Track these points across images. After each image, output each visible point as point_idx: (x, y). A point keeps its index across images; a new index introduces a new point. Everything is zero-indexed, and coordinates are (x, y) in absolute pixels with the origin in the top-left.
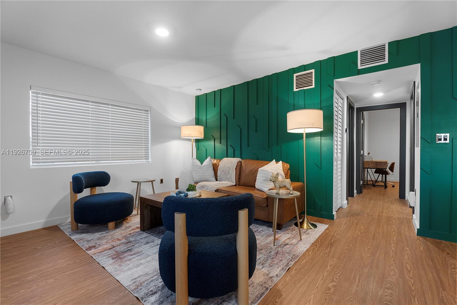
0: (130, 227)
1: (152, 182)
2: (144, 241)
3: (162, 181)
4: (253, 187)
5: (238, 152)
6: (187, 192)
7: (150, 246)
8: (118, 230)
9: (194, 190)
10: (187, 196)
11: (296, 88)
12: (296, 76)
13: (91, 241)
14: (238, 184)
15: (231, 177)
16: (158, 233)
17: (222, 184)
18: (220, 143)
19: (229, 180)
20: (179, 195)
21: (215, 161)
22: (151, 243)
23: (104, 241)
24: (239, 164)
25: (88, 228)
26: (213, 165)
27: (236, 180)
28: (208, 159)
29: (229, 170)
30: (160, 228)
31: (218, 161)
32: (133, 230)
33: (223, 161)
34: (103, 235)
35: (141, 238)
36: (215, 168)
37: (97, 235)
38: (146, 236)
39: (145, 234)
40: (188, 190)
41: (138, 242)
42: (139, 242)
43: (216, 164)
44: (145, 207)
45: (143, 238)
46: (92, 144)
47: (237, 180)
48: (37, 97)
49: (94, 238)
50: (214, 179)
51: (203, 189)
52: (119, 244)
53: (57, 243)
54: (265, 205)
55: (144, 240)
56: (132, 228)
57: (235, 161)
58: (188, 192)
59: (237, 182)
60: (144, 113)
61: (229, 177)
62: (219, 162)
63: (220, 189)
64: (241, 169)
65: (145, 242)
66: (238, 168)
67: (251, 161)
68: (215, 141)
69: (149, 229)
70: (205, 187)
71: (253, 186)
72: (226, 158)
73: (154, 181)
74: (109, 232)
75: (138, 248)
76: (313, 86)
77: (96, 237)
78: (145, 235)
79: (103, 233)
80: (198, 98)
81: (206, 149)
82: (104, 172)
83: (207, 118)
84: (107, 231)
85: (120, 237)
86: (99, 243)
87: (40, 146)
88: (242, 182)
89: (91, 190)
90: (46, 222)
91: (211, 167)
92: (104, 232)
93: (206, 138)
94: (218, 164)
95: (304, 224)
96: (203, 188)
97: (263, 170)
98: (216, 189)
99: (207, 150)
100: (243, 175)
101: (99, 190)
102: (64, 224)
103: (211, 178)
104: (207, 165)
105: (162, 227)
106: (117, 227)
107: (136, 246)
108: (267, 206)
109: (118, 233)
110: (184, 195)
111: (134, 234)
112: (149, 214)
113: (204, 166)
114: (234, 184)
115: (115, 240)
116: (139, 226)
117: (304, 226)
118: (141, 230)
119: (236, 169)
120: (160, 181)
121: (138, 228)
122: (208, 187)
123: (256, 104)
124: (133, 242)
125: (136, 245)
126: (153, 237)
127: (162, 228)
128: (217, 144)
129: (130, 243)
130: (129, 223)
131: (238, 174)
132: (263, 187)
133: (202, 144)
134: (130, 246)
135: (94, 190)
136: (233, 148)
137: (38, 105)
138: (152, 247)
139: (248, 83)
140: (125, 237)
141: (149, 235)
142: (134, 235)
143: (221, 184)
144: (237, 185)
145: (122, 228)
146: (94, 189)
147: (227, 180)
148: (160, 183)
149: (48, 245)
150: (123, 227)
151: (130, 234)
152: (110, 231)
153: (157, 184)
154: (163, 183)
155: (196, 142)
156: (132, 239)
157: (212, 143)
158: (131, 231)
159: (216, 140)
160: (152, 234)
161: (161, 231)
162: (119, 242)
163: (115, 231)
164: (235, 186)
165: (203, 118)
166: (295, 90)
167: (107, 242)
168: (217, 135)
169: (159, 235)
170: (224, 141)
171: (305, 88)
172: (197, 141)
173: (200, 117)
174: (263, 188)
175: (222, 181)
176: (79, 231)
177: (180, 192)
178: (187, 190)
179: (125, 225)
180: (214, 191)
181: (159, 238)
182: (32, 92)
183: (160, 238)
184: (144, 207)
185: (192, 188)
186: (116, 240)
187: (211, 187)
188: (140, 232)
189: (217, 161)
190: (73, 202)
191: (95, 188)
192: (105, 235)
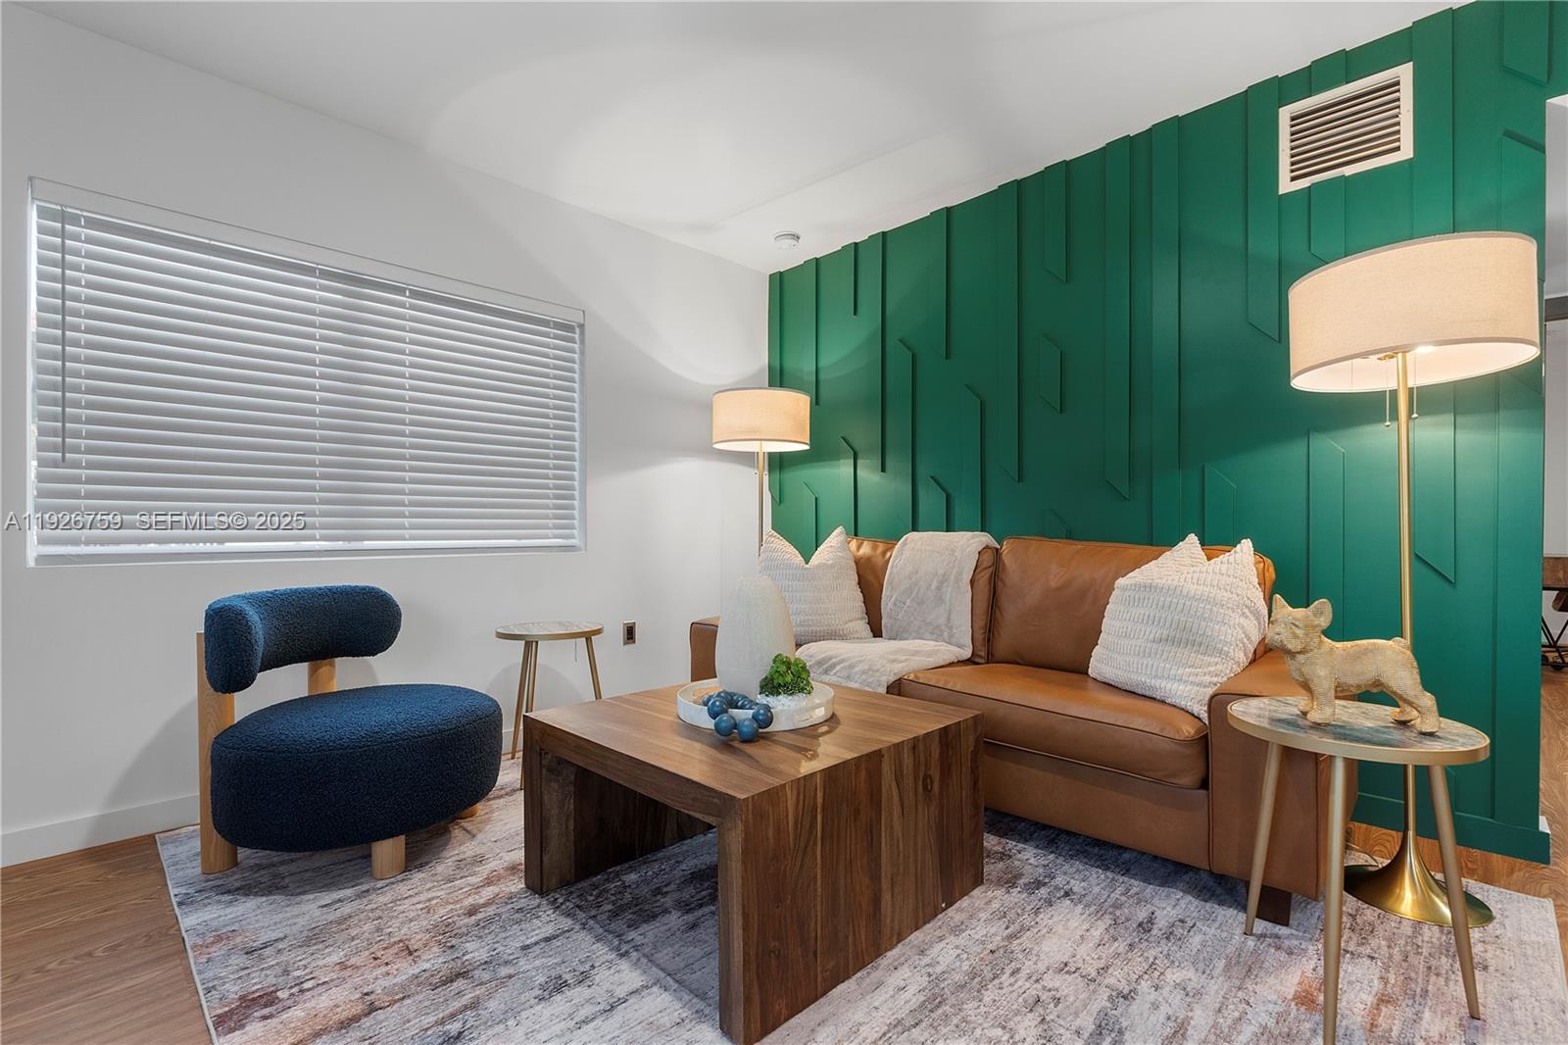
0: (480, 860)
1: (588, 636)
2: (536, 969)
3: (630, 633)
4: (1081, 673)
5: (967, 507)
6: (762, 699)
7: (571, 1016)
8: (417, 877)
9: (802, 690)
10: (769, 721)
11: (1293, 179)
12: (1293, 119)
13: (267, 952)
14: (983, 654)
15: (949, 619)
16: (615, 915)
17: (916, 653)
18: (883, 470)
19: (941, 635)
20: (725, 717)
21: (866, 549)
22: (578, 989)
23: (330, 954)
24: (988, 558)
25: (282, 863)
26: (857, 562)
27: (976, 636)
28: (835, 539)
29: (938, 588)
30: (624, 878)
31: (881, 547)
32: (489, 882)
33: (905, 544)
34: (338, 914)
35: (525, 948)
36: (869, 581)
37: (311, 909)
38: (549, 930)
39: (545, 918)
40: (771, 686)
41: (504, 971)
42: (510, 977)
43: (869, 560)
44: (550, 770)
45: (536, 943)
46: (323, 464)
47: (979, 637)
48: (63, 235)
49: (287, 931)
50: (862, 627)
51: (827, 678)
52: (403, 987)
53: (99, 953)
54: (1188, 779)
55: (538, 963)
56: (484, 870)
57: (967, 545)
58: (771, 701)
59: (979, 643)
60: (556, 337)
61: (942, 621)
62: (884, 553)
63: (912, 677)
64: (1000, 584)
65: (541, 979)
66: (984, 577)
67: (1050, 546)
68: (859, 462)
69: (569, 884)
70: (834, 665)
71: (1074, 667)
72: (913, 537)
73: (598, 632)
74: (375, 889)
75: (502, 1026)
76: (1407, 152)
77: (302, 921)
78: (547, 921)
79: (342, 894)
80: (780, 283)
81: (816, 498)
82: (373, 588)
83: (822, 364)
84: (364, 887)
85: (415, 932)
86: (305, 967)
87: (76, 465)
88: (1004, 643)
89: (313, 672)
90: (101, 822)
91: (852, 572)
92: (348, 892)
93: (820, 450)
94: (879, 560)
95: (1402, 888)
96: (826, 672)
97: (1149, 588)
98: (892, 679)
99: (820, 502)
100: (1010, 612)
101: (348, 673)
102: (183, 830)
103: (850, 625)
104: (832, 566)
105: (632, 869)
106: (414, 859)
107: (492, 1005)
108: (1204, 784)
109: (415, 900)
110: (754, 717)
111: (491, 910)
112: (572, 807)
113: (818, 567)
114: (967, 653)
115: (388, 956)
116: (519, 856)
117: (1400, 899)
118: (528, 886)
119: (972, 582)
120: (621, 634)
121: (513, 869)
122: (851, 667)
123: (1064, 280)
124: (477, 973)
125: (490, 995)
126: (589, 938)
127: (633, 877)
128: (869, 475)
129: (460, 984)
130: (480, 837)
131: (982, 605)
132: (1156, 677)
133: (797, 476)
134: (457, 1005)
135: (324, 670)
136: (944, 490)
137: (68, 272)
138: (580, 1025)
139: (1018, 189)
140: (446, 935)
141: (567, 923)
142: (490, 920)
143: (913, 655)
144: (981, 657)
145: (440, 868)
146: (324, 668)
147: (932, 634)
148: (624, 644)
149: (50, 967)
150: (443, 867)
151: (472, 912)
152: (380, 884)
153: (609, 646)
154: (634, 642)
155: (771, 470)
156: (475, 951)
157: (844, 469)
158: (478, 888)
159: (859, 456)
160: (581, 915)
161: (628, 896)
162: (406, 970)
163: (402, 889)
164: (970, 661)
165: (803, 364)
166: (1286, 186)
167: (343, 966)
168: (866, 433)
169: (618, 925)
170: (899, 463)
171: (1349, 171)
172: (779, 463)
173: (789, 364)
174: (1157, 683)
175: (906, 639)
176: (235, 880)
177: (731, 701)
178: (762, 687)
179: (461, 847)
180: (883, 690)
181: (618, 949)
182: (43, 213)
183: (624, 948)
184: (544, 771)
185: (789, 678)
186: (395, 949)
187: (866, 667)
188: (522, 903)
189: (875, 548)
190: (212, 734)
191: (332, 665)
192: (347, 909)
